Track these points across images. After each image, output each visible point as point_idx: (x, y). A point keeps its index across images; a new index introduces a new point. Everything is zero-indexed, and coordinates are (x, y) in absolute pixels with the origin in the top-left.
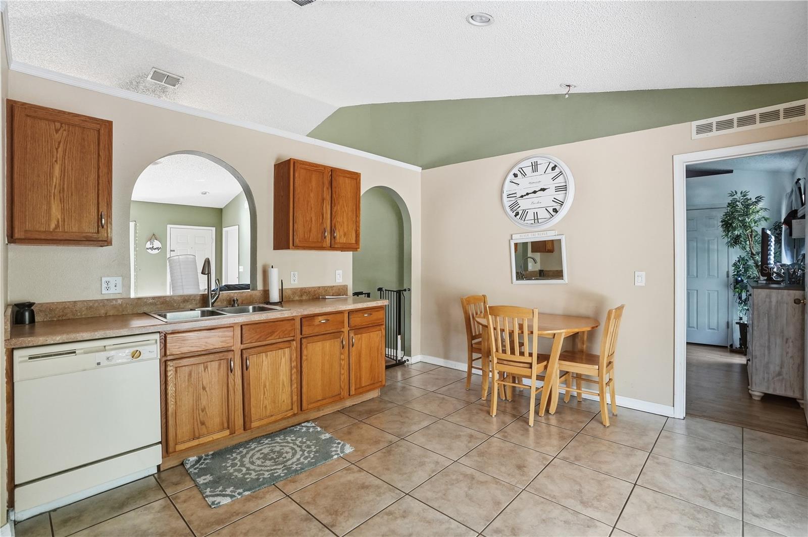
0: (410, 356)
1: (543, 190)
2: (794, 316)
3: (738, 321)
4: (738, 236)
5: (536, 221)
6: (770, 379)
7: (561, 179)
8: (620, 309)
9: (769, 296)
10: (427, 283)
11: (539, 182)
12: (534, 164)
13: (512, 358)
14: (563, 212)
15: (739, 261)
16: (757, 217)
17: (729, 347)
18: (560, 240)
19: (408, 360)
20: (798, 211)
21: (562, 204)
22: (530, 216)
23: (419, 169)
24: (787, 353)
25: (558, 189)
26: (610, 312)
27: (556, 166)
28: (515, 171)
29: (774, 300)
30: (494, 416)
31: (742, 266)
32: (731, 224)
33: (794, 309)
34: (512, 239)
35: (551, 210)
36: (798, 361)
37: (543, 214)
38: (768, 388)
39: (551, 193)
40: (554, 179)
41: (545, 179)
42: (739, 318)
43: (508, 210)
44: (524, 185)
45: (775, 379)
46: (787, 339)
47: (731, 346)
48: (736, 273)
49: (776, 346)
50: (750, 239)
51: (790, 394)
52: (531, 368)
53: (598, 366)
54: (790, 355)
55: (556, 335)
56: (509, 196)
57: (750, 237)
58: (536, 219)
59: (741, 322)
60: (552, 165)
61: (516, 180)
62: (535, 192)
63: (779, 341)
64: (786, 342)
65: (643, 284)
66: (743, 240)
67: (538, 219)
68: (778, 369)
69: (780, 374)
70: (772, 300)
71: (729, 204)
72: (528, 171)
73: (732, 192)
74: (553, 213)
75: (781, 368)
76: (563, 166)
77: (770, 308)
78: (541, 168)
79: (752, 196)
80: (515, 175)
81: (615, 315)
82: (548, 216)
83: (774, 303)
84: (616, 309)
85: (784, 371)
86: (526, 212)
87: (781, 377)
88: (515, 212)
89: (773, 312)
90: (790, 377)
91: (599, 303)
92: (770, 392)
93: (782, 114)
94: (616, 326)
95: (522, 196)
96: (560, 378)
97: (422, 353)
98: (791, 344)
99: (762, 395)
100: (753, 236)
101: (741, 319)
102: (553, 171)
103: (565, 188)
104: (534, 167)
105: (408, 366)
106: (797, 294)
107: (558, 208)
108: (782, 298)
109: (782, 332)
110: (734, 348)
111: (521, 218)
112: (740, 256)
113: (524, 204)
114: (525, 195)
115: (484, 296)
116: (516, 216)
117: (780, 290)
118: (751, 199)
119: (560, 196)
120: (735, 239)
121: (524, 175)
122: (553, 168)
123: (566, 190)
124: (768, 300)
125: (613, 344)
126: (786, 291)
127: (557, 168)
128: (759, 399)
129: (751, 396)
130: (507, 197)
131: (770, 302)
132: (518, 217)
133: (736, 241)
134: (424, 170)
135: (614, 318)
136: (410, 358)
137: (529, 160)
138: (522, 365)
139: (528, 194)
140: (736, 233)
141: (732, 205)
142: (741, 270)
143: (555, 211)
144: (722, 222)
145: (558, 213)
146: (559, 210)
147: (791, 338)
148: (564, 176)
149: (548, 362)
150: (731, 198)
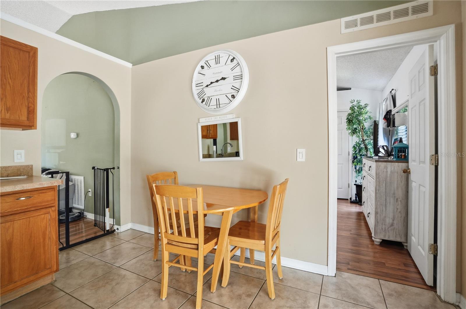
0: (119, 225)
1: (223, 79)
2: (401, 182)
3: (355, 183)
4: (356, 129)
5: (218, 106)
6: (386, 229)
7: (238, 69)
8: (284, 184)
9: (386, 167)
10: (136, 161)
11: (221, 72)
12: (217, 57)
13: (180, 239)
14: (240, 97)
15: (356, 145)
16: (366, 116)
17: (349, 199)
18: (237, 122)
19: (118, 229)
20: (392, 111)
21: (238, 90)
22: (214, 102)
23: (130, 65)
24: (397, 209)
25: (236, 78)
26: (275, 188)
27: (234, 58)
28: (202, 63)
29: (389, 170)
30: (164, 299)
31: (357, 148)
32: (352, 121)
33: (402, 177)
34: (199, 123)
35: (230, 96)
36: (404, 215)
37: (224, 100)
38: (385, 236)
39: (230, 82)
40: (232, 69)
41: (225, 69)
42: (355, 181)
43: (196, 97)
44: (210, 75)
45: (389, 229)
46: (397, 199)
47: (351, 199)
48: (354, 152)
49: (390, 205)
50: (362, 131)
51: (398, 239)
52: (197, 249)
53: (264, 241)
54: (399, 210)
55: (224, 213)
56: (197, 85)
57: (362, 129)
58: (218, 105)
59: (357, 183)
60: (231, 58)
61: (203, 71)
62: (217, 81)
63: (392, 200)
64: (397, 201)
65: (304, 160)
66: (358, 131)
67: (220, 104)
68: (391, 221)
69: (392, 225)
70: (388, 170)
71: (350, 108)
72: (212, 63)
73: (352, 100)
74: (231, 99)
75: (393, 220)
76: (240, 58)
77: (386, 177)
78: (223, 60)
79: (362, 104)
80: (202, 67)
81: (280, 191)
82: (228, 101)
83: (389, 173)
84: (280, 185)
85: (395, 222)
86: (210, 98)
87: (393, 227)
88: (202, 99)
89: (388, 178)
90: (399, 227)
91: (269, 176)
92: (386, 238)
93: (410, 11)
94: (281, 200)
95: (207, 86)
96: (231, 252)
97: (133, 221)
98: (399, 202)
99: (381, 241)
100: (363, 129)
101: (356, 181)
102: (232, 63)
103: (241, 77)
104: (217, 59)
105: (118, 234)
106: (402, 165)
107: (234, 94)
108: (394, 169)
109: (394, 194)
110: (352, 200)
111: (206, 104)
112: (356, 142)
113: (209, 92)
114: (209, 85)
115: (175, 173)
116: (202, 102)
117: (393, 163)
118: (361, 105)
119: (237, 84)
120: (354, 130)
121: (209, 66)
122: (232, 60)
123: (242, 79)
124: (385, 170)
125: (278, 217)
126: (396, 164)
127: (235, 60)
128: (379, 244)
129: (373, 241)
130: (195, 86)
131: (387, 172)
132: (204, 103)
133: (354, 131)
134: (134, 66)
135: (279, 194)
136: (120, 227)
137: (213, 53)
138: (189, 246)
139: (212, 83)
140: (355, 126)
141: (352, 108)
142: (357, 151)
143: (233, 97)
144: (347, 119)
145: (235, 99)
146: (236, 95)
147: (399, 198)
148: (240, 66)
149: (218, 240)
150: (351, 104)
